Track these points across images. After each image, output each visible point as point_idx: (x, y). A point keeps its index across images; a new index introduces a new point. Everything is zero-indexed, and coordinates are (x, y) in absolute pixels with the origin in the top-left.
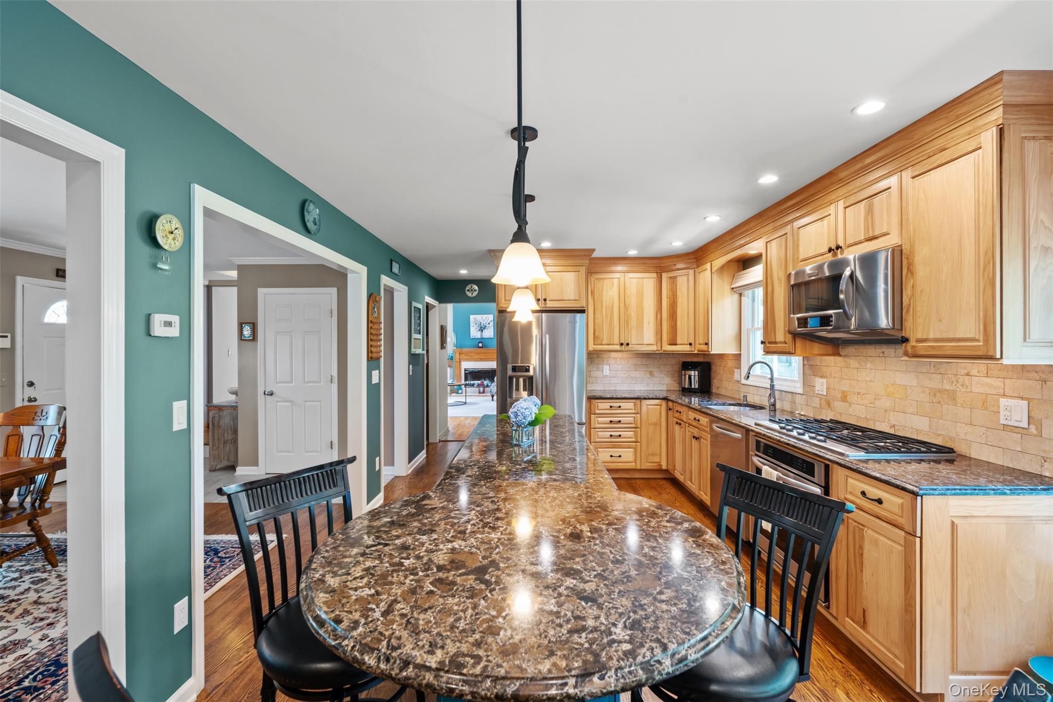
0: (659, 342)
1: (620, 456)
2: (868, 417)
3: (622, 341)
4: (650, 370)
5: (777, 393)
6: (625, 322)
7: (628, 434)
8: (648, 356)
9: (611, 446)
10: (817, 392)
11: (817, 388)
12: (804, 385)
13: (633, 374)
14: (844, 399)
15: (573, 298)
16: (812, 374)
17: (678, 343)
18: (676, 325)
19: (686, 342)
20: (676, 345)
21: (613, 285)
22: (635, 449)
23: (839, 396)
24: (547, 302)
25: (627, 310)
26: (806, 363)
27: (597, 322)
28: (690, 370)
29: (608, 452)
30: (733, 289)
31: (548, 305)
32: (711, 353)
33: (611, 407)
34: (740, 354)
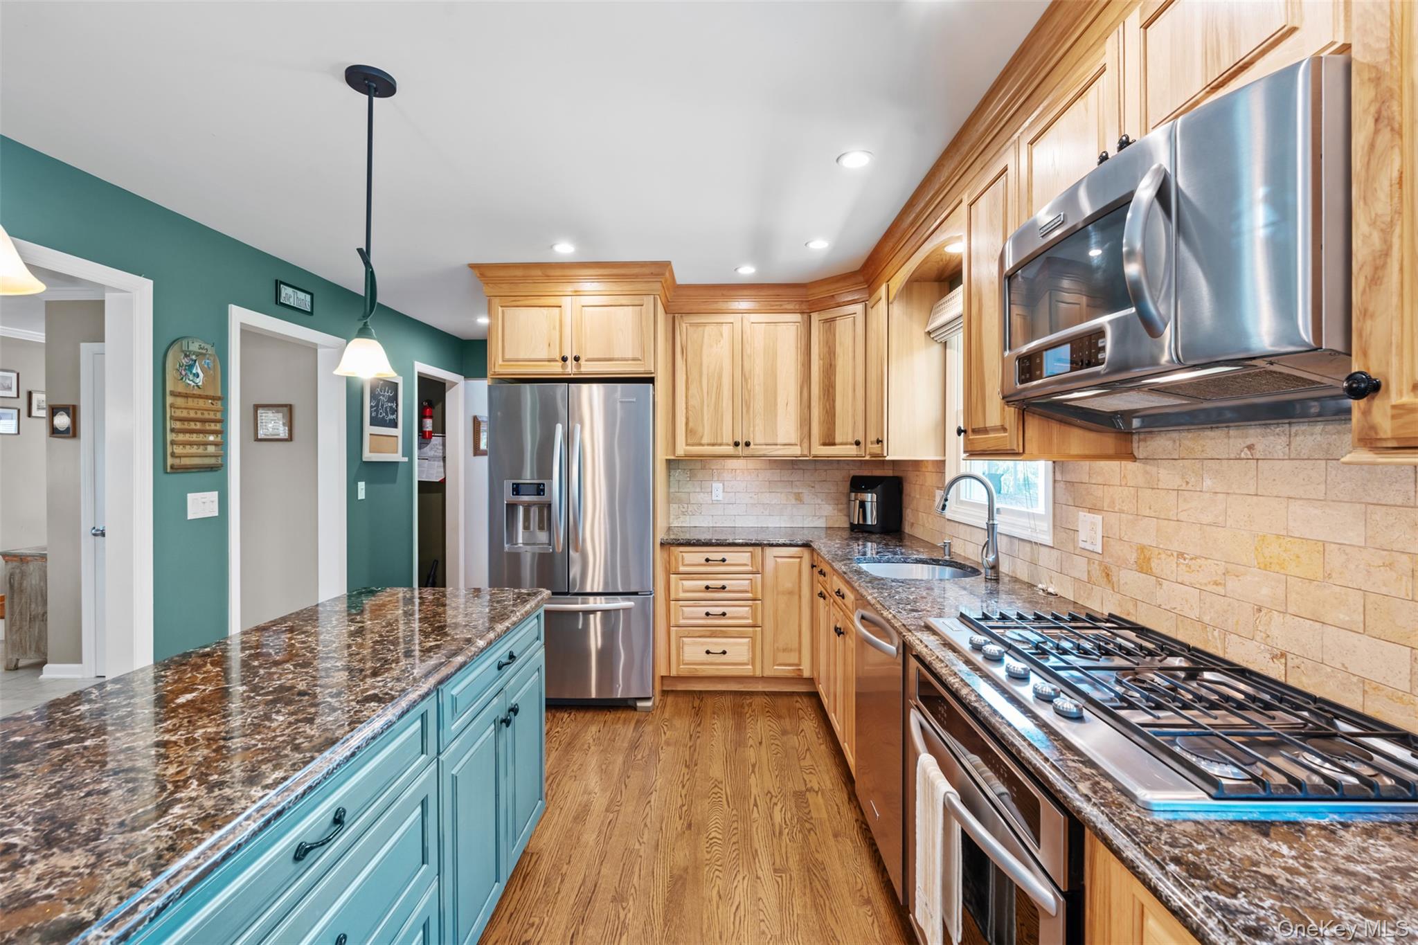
0: (806, 441)
1: (724, 653)
2: (1206, 619)
3: (737, 439)
4: (797, 491)
5: (1002, 544)
6: (744, 403)
7: (740, 613)
8: (792, 465)
9: (708, 634)
10: (1082, 545)
11: (1082, 536)
12: (1054, 526)
13: (767, 498)
14: (1144, 565)
15: (630, 356)
16: (1071, 502)
17: (838, 440)
18: (834, 407)
19: (850, 440)
20: (834, 444)
21: (722, 335)
22: (753, 639)
23: (1133, 557)
24: (582, 362)
25: (746, 380)
26: (1059, 477)
27: (692, 402)
28: (865, 491)
29: (703, 644)
30: (929, 333)
31: (583, 369)
32: (887, 458)
33: (707, 560)
34: (944, 462)
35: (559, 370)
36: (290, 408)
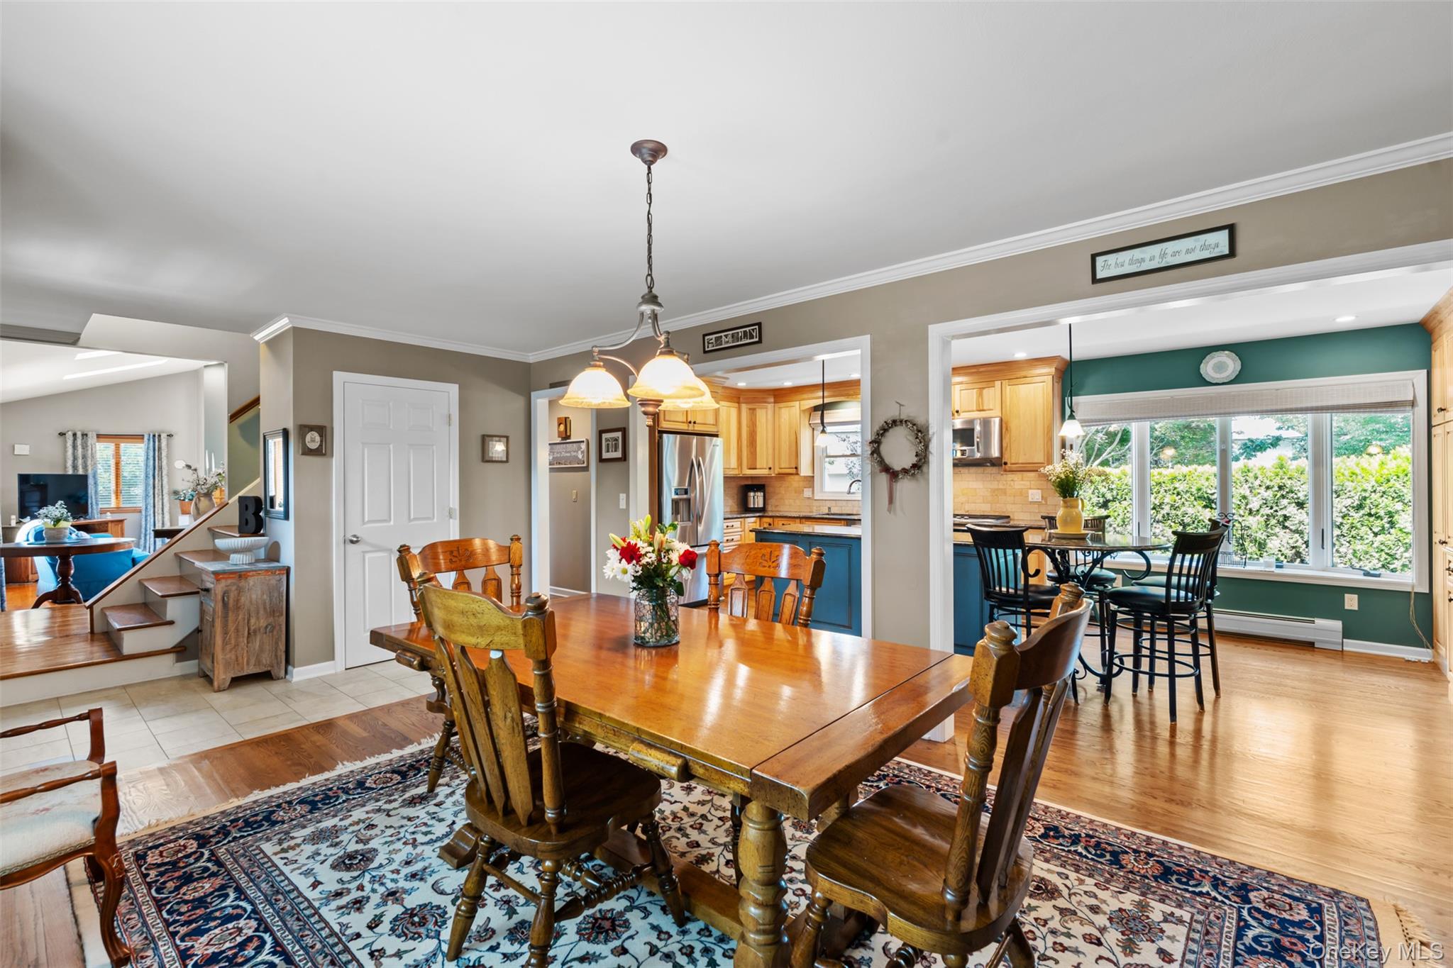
0: (740, 467)
15: (712, 423)
17: (757, 467)
18: (755, 451)
19: (765, 467)
20: (755, 469)
24: (696, 424)
30: (810, 424)
33: (727, 526)
34: (813, 476)
35: (686, 428)
36: (507, 437)
